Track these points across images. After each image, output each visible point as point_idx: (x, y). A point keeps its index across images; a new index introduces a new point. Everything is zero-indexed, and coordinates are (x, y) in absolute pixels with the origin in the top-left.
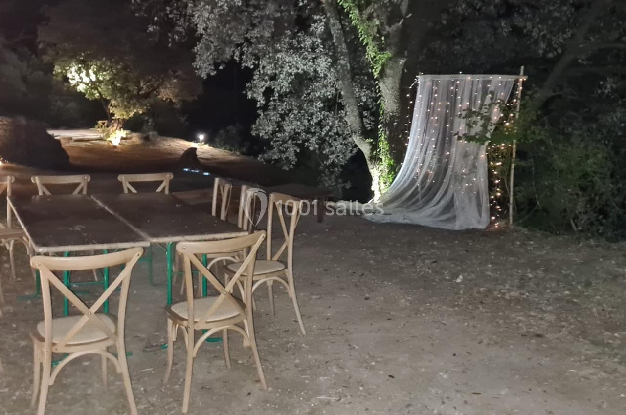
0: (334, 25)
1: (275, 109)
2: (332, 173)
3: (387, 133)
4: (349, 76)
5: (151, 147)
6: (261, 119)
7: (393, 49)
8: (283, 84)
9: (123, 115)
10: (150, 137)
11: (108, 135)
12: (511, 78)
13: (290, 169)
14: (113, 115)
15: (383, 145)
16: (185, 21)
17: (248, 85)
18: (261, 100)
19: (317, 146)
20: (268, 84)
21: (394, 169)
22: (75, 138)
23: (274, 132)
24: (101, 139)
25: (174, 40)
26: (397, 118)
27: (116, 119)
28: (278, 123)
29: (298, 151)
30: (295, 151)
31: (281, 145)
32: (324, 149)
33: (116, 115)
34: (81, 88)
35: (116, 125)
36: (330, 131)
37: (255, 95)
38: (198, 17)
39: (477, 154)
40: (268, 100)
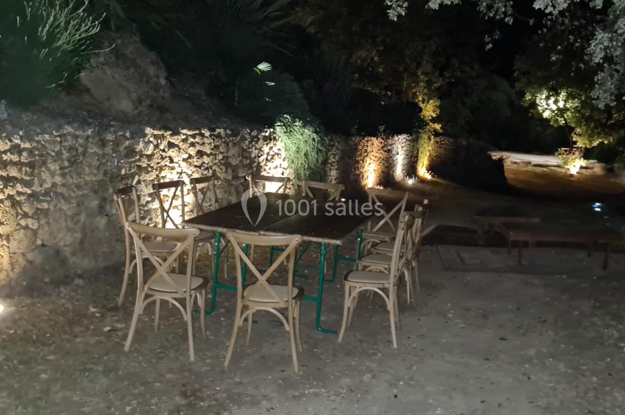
9: (586, 144)
10: (615, 169)
14: (575, 143)
22: (534, 163)
24: (558, 166)
27: (577, 148)
33: (578, 144)
34: (546, 115)
35: (577, 153)
38: (595, 46)
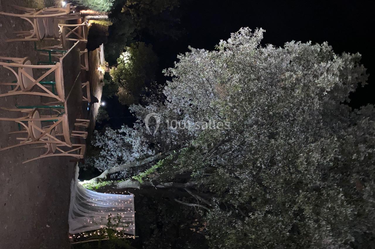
0: (151, 158)
1: (117, 137)
2: (90, 162)
3: (109, 185)
4: (132, 166)
5: (98, 83)
6: (113, 131)
7: (144, 183)
8: (128, 139)
9: (111, 72)
10: (102, 83)
11: (102, 66)
12: (134, 233)
13: (91, 144)
14: (111, 68)
15: (104, 183)
16: (150, 101)
17: (127, 126)
18: (121, 131)
19: (102, 155)
20: (127, 134)
21: (94, 189)
22: (100, 52)
23: (107, 137)
24: (100, 63)
25: (143, 96)
26: (116, 188)
27: (109, 69)
28: (112, 138)
29: (100, 147)
30: (100, 146)
31: (102, 140)
32: (101, 158)
34: (121, 57)
35: (107, 69)
36: (109, 160)
37: (123, 129)
38: (152, 106)
39: (102, 224)
40: (121, 134)
